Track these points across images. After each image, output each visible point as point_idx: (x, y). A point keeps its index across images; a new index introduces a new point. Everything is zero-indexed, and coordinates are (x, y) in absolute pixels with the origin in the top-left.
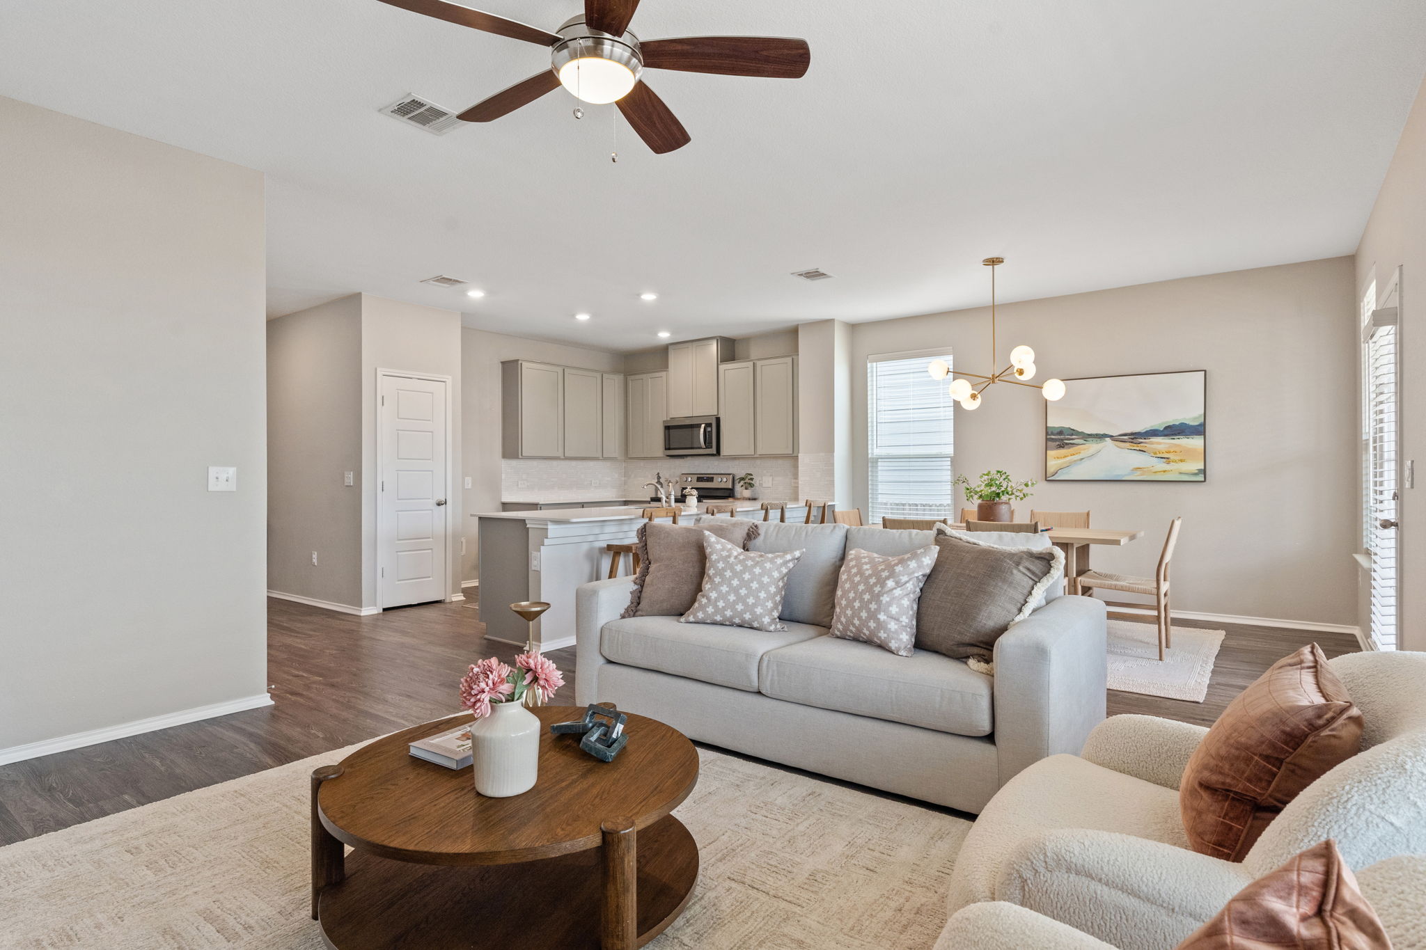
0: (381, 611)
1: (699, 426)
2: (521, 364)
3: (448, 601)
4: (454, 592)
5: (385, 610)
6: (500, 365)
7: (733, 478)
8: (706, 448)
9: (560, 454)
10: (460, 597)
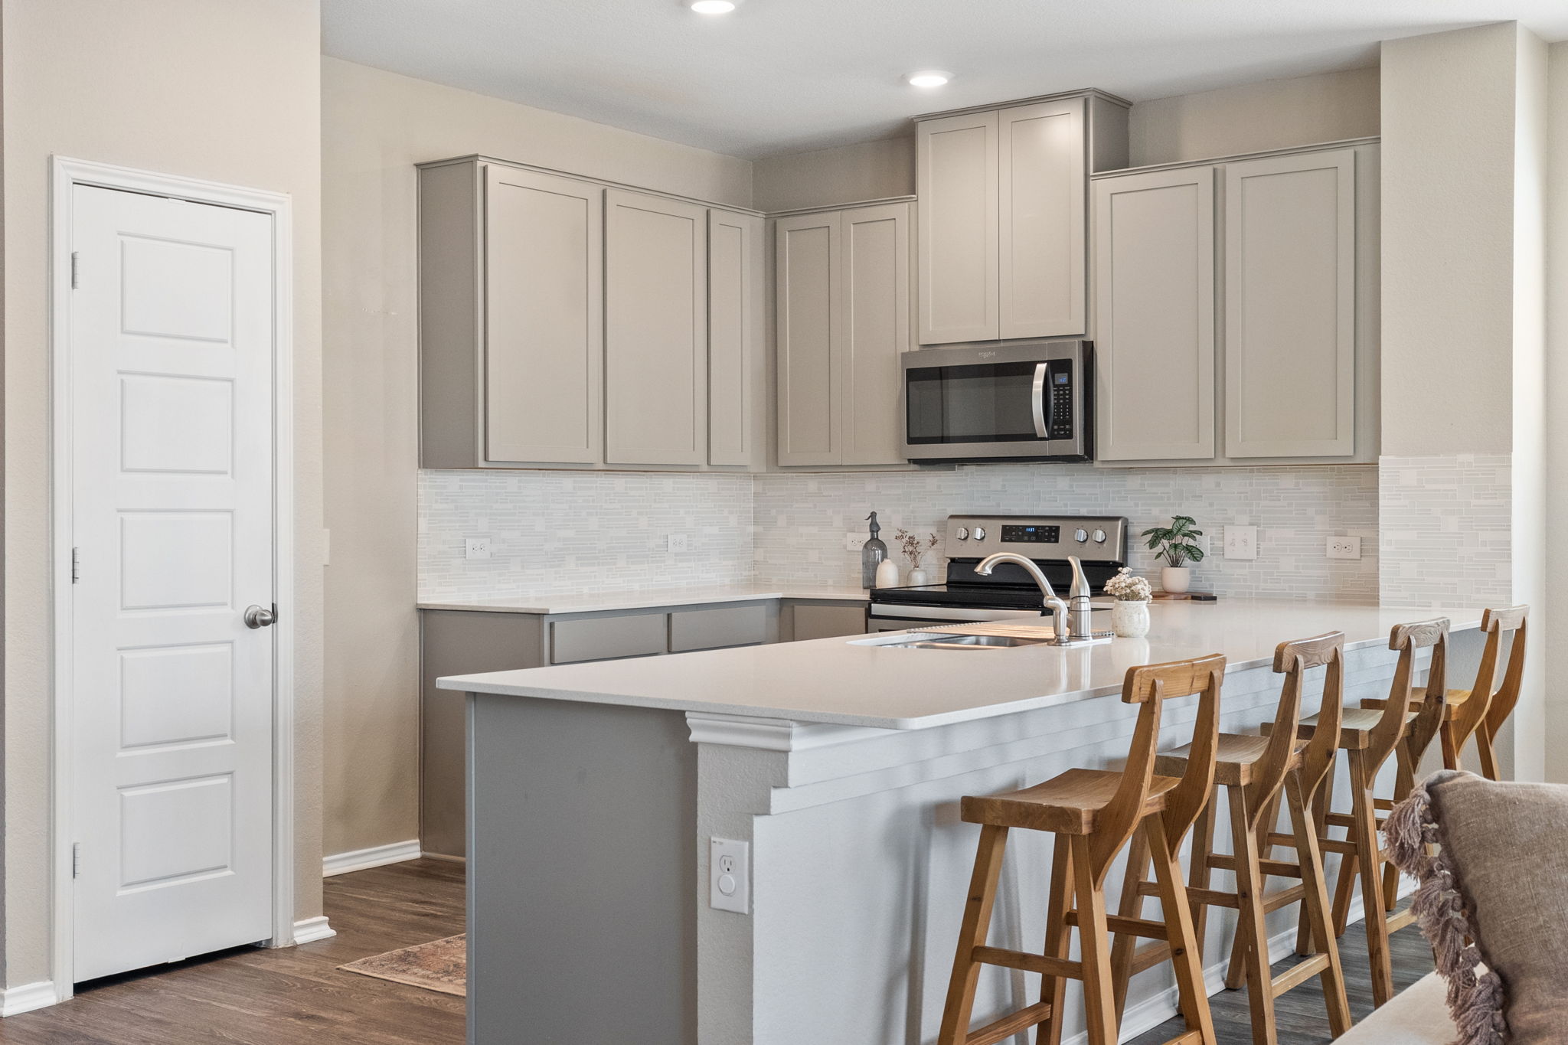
0: (69, 994)
1: (1028, 369)
2: (485, 169)
3: (281, 943)
4: (301, 912)
5: (80, 988)
6: (414, 174)
7: (1125, 529)
8: (1052, 436)
9: (594, 456)
10: (317, 930)
